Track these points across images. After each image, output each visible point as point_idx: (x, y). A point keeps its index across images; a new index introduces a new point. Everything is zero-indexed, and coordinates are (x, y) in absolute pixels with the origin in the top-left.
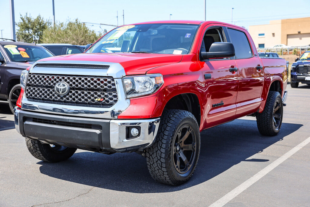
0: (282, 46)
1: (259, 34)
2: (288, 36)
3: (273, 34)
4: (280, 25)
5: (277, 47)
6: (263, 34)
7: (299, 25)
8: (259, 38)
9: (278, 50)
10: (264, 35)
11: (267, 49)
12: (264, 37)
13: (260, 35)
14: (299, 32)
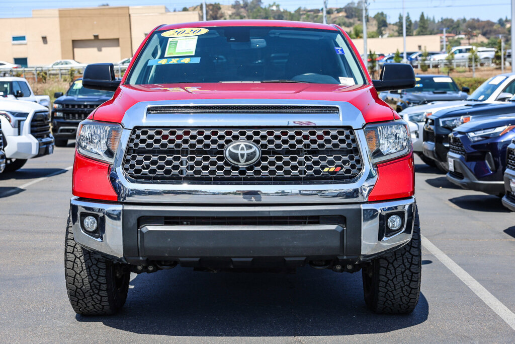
0: (70, 63)
1: (13, 37)
2: (76, 43)
3: (44, 39)
4: (57, 20)
5: (60, 66)
6: (23, 38)
7: (95, 22)
8: (13, 45)
9: (62, 71)
10: (25, 40)
11: (40, 69)
12: (26, 44)
13: (15, 38)
14: (96, 37)
